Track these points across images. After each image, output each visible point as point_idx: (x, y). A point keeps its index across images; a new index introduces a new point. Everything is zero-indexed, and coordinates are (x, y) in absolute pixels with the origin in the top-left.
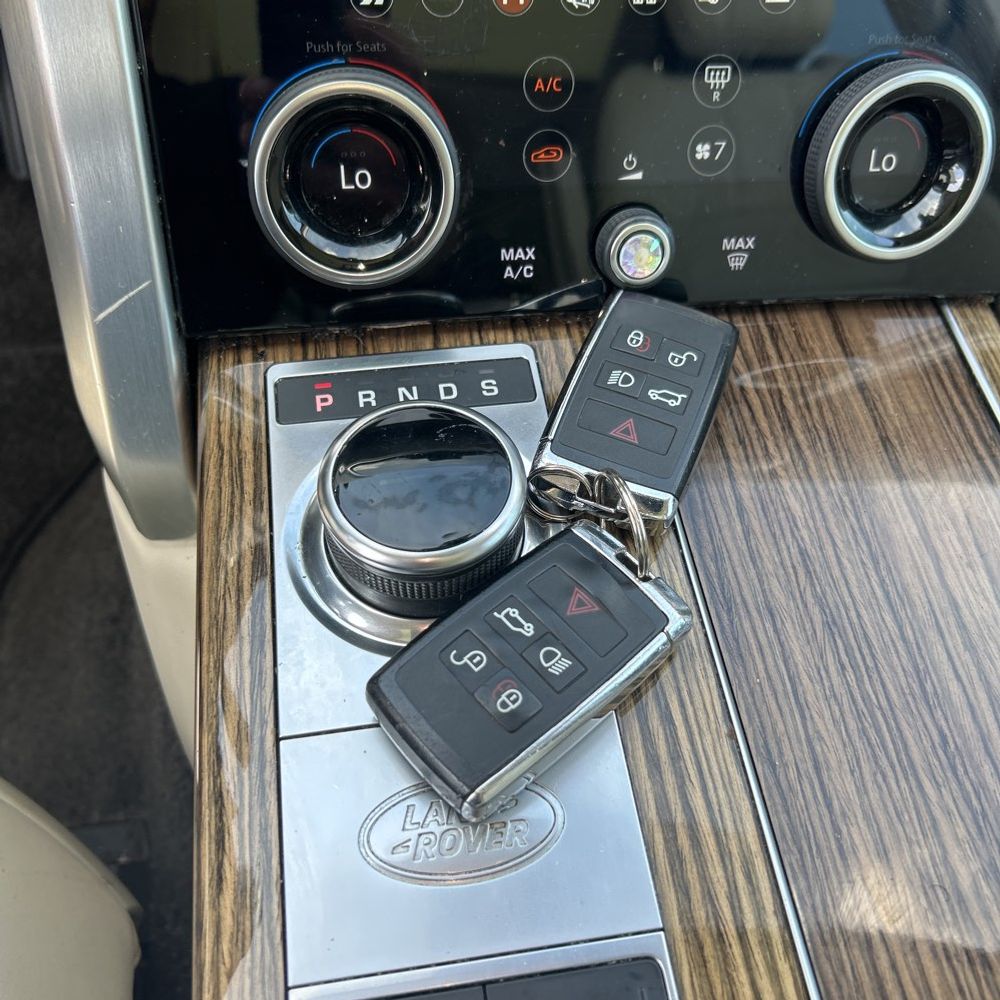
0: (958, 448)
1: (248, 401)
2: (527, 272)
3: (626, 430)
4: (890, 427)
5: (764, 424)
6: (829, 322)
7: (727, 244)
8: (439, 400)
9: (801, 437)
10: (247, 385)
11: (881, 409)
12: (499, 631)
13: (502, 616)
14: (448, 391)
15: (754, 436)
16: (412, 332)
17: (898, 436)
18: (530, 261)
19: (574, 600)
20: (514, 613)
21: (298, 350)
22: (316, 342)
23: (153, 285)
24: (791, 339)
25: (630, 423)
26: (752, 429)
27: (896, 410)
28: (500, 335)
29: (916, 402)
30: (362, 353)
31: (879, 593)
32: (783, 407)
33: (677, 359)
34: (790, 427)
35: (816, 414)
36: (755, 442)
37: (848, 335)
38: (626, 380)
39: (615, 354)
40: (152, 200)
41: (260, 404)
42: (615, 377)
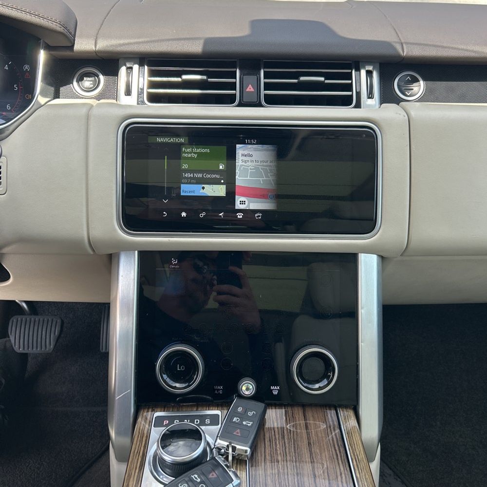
0: (330, 447)
1: (148, 421)
2: (221, 392)
3: (238, 432)
4: (312, 440)
5: (277, 436)
6: (302, 410)
7: (272, 388)
8: (194, 423)
9: (286, 440)
10: (149, 418)
11: (311, 435)
12: (192, 480)
13: (193, 477)
14: (197, 422)
15: (274, 439)
16: (192, 406)
17: (313, 443)
18: (221, 390)
19: (211, 474)
20: (196, 476)
21: (163, 409)
22: (168, 407)
23: (131, 391)
24: (290, 414)
25: (238, 431)
26: (274, 437)
27: (315, 435)
28: (214, 408)
29: (321, 434)
30: (178, 411)
31: (296, 483)
32: (283, 432)
33: (250, 414)
34: (284, 438)
35: (292, 435)
36: (273, 441)
37: (307, 414)
38: (238, 420)
39: (235, 413)
40: (134, 370)
41: (151, 422)
42: (235, 419)
